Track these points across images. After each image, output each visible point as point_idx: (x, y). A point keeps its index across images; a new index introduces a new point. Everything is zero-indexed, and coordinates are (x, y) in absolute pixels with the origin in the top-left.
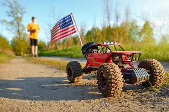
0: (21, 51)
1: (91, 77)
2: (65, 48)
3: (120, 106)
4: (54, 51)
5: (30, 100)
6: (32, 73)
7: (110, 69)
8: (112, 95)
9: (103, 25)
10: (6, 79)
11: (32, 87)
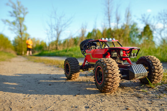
0: (22, 51)
1: (88, 75)
2: (65, 48)
3: (116, 101)
4: (54, 51)
5: (24, 93)
6: (31, 70)
7: (107, 64)
8: (108, 91)
9: (103, 27)
10: (3, 74)
11: (28, 82)
